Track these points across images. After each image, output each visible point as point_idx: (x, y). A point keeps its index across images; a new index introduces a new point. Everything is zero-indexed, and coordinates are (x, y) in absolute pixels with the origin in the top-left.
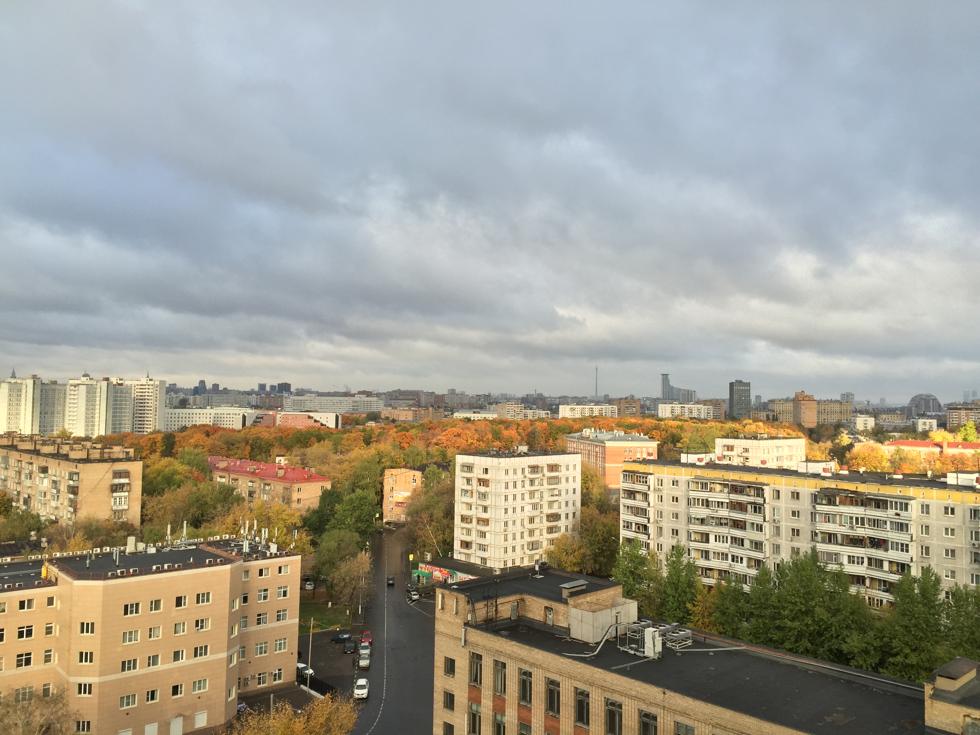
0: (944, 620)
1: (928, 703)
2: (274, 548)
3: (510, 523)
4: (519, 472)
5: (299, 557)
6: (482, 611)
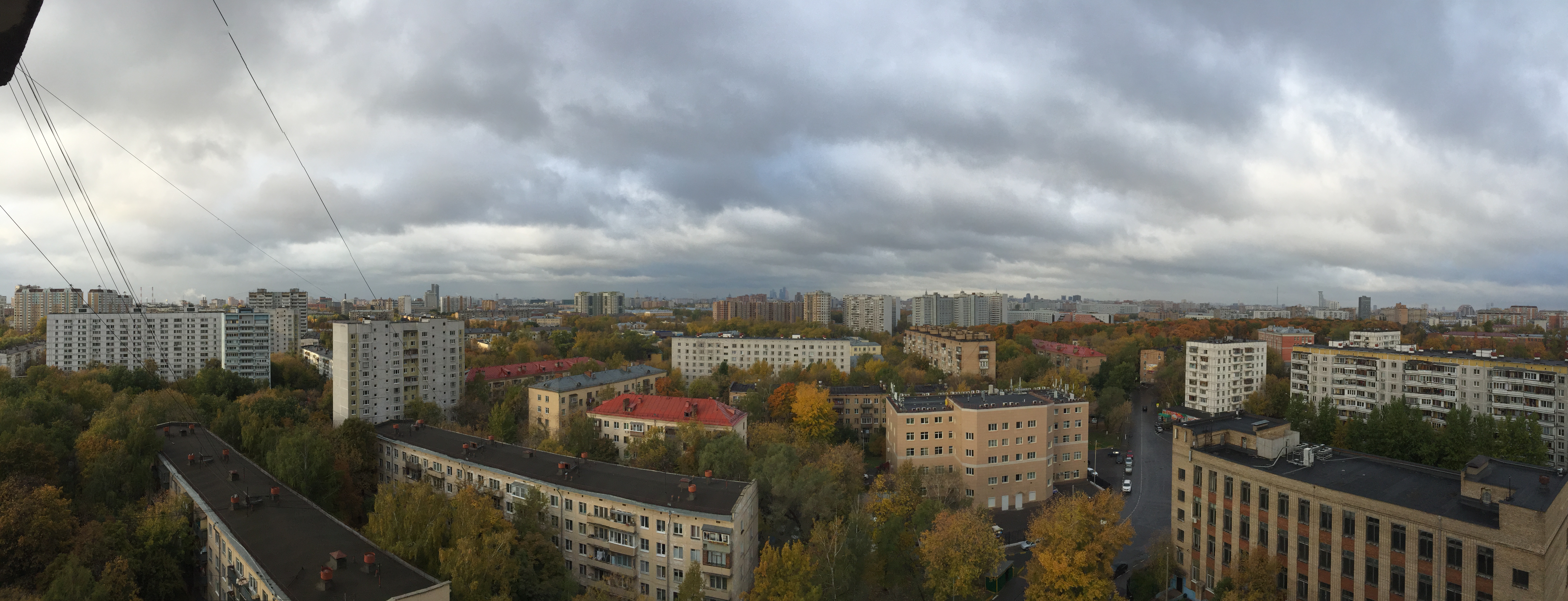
0: (1473, 434)
1: (1462, 482)
2: (1072, 396)
3: (1221, 385)
4: (1227, 353)
5: (1088, 403)
6: (1202, 440)
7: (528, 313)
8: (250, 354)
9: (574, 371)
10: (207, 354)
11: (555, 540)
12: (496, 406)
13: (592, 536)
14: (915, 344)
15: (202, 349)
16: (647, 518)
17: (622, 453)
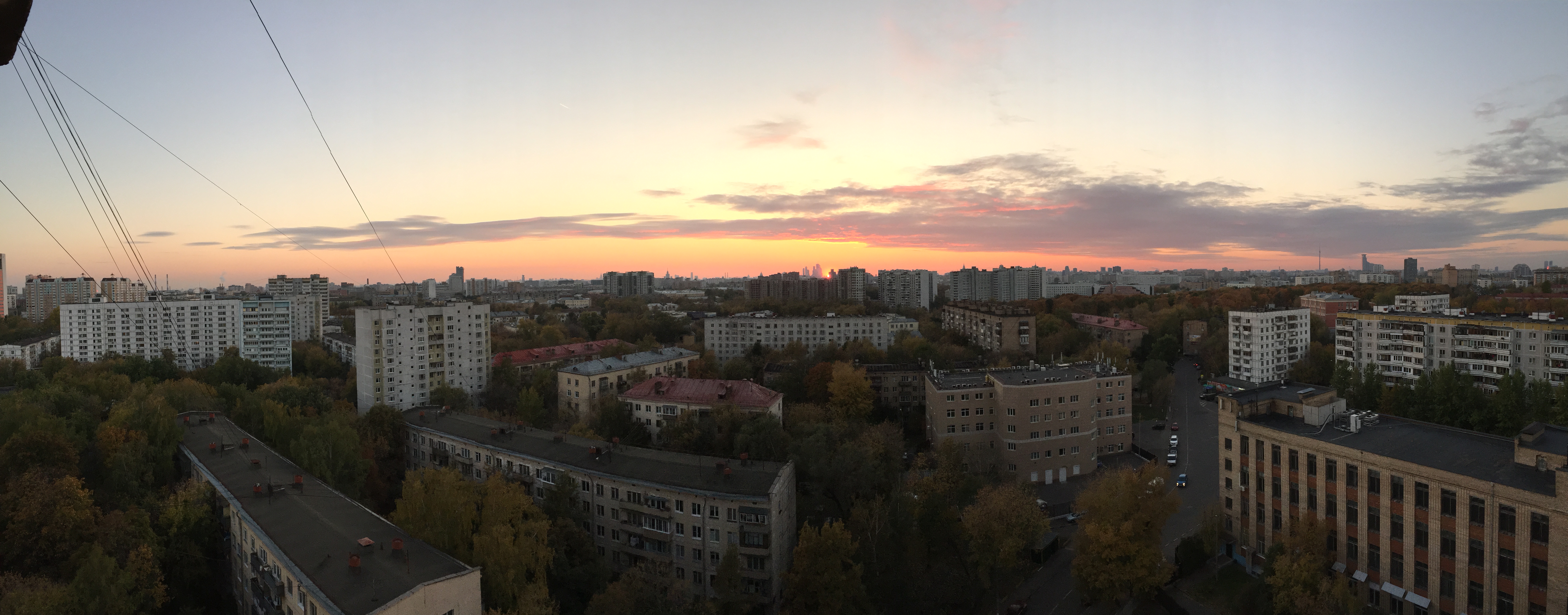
1: (1516, 450)
2: (1114, 369)
3: (1265, 354)
4: (1270, 321)
5: (1130, 376)
6: (1247, 409)
7: (556, 295)
8: (270, 342)
9: (604, 354)
10: (225, 343)
11: (587, 526)
12: (524, 391)
13: (625, 522)
14: (954, 319)
15: (220, 337)
16: (681, 502)
17: (654, 437)
